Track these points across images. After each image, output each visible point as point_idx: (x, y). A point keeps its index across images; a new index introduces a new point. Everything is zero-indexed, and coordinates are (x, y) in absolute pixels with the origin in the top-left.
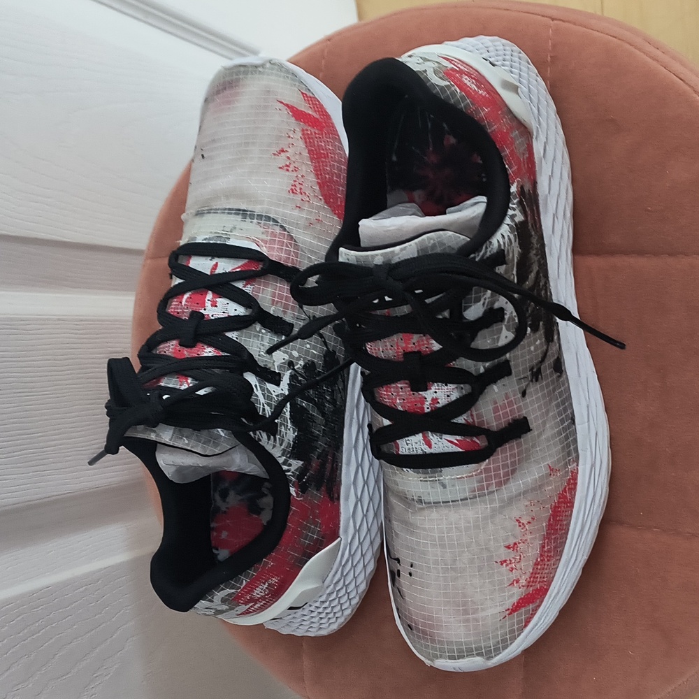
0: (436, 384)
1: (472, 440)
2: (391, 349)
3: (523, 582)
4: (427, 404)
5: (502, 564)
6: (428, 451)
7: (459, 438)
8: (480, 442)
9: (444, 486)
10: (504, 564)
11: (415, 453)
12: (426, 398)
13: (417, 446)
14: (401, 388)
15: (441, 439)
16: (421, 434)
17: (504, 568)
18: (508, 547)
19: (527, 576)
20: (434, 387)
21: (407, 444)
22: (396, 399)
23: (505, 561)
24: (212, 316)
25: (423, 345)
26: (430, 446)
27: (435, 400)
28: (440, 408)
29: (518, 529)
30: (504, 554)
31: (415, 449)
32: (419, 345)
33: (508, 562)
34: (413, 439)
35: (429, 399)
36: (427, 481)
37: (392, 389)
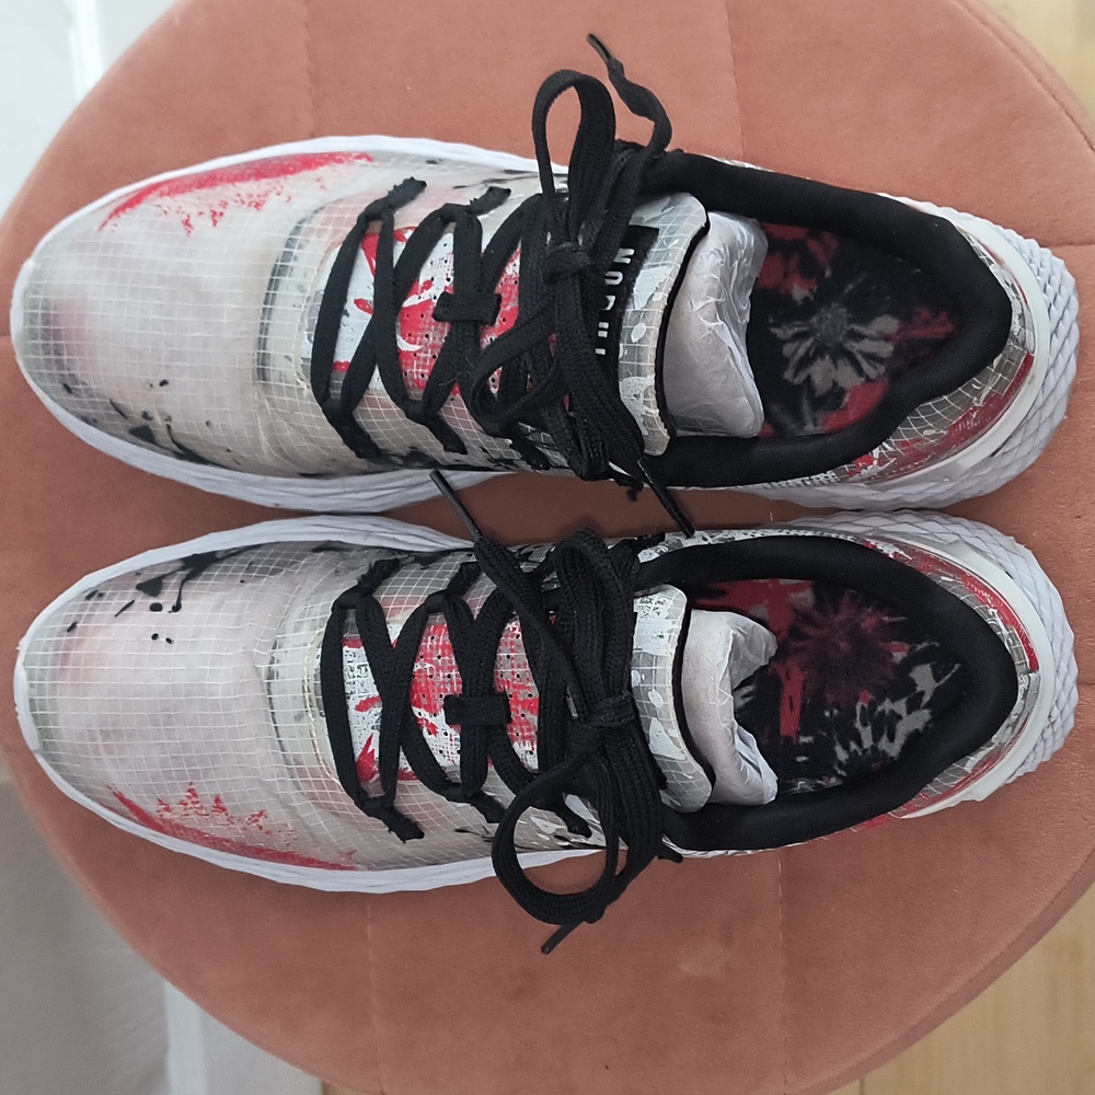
0: (458, 737)
1: (375, 772)
2: (513, 673)
3: (167, 815)
4: (425, 714)
5: (189, 791)
6: (352, 703)
7: (376, 755)
8: (373, 786)
9: (299, 718)
10: (189, 794)
11: (348, 680)
12: (435, 715)
13: (357, 685)
14: (449, 676)
15: (373, 728)
16: (377, 694)
17: (184, 794)
18: (217, 800)
19: (178, 821)
20: (454, 733)
21: (359, 667)
22: (431, 662)
23: (195, 795)
24: (449, 280)
25: (522, 731)
26: (360, 708)
27: (433, 730)
28: (421, 734)
29: (249, 815)
30: (207, 793)
31: (352, 680)
32: (521, 724)
33: (194, 799)
34: (369, 679)
35: (432, 720)
36: (304, 692)
37: (446, 658)
